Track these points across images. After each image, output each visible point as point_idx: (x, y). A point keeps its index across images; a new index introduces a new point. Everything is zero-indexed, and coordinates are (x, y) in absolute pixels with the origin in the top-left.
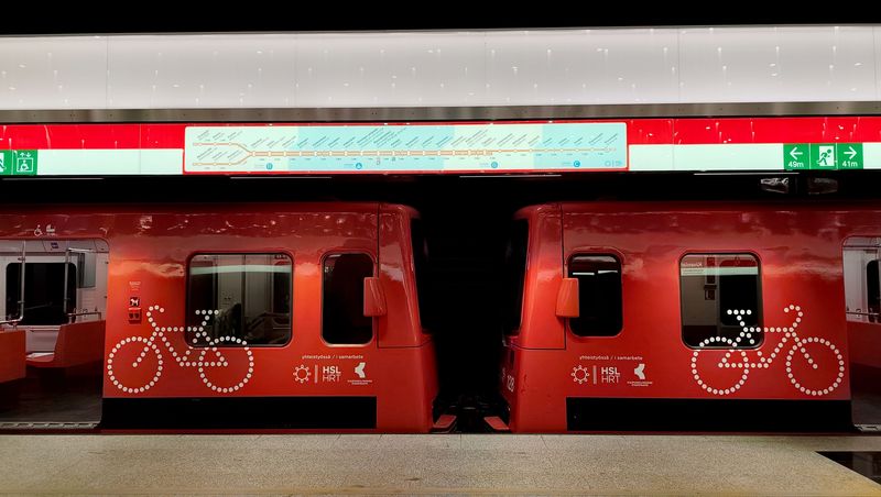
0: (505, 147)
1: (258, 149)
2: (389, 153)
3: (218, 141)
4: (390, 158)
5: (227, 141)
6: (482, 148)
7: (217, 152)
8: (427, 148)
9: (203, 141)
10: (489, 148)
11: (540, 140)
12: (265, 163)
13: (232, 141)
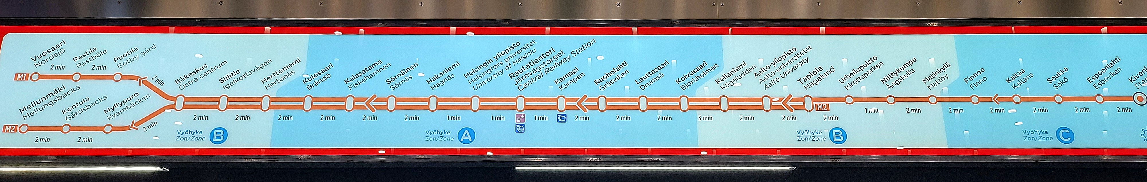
0: (862, 90)
1: (192, 92)
2: (550, 103)
3: (86, 70)
4: (552, 115)
5: (111, 69)
6: (799, 91)
7: (76, 97)
8: (653, 91)
9: (45, 70)
10: (818, 91)
11: (954, 74)
12: (206, 128)
13: (126, 71)
